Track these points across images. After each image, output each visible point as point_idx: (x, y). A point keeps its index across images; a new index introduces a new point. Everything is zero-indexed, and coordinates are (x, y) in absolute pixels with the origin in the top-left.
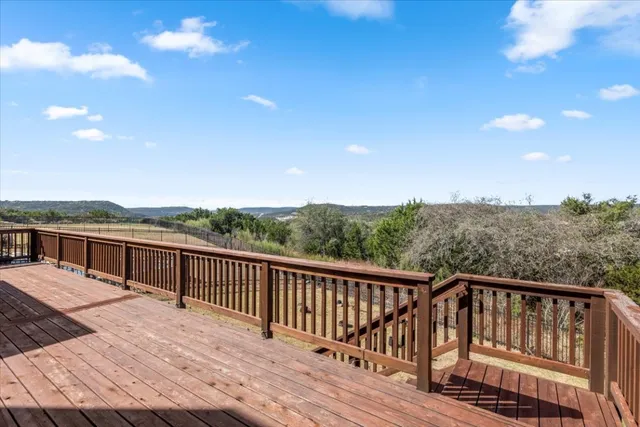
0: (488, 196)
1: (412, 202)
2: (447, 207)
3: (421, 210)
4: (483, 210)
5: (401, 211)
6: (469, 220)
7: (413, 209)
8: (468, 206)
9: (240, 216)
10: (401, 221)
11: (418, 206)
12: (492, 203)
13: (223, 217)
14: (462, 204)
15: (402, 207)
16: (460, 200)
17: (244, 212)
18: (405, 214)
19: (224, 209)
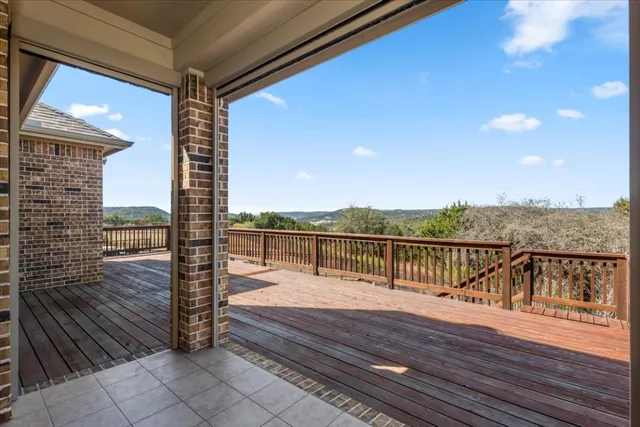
0: (536, 198)
1: (457, 205)
2: (494, 208)
3: (467, 212)
4: (530, 212)
5: (445, 213)
6: (518, 221)
7: (458, 211)
8: (514, 208)
9: (281, 219)
10: (446, 223)
11: (463, 209)
12: (540, 205)
13: (267, 221)
14: (509, 207)
15: (447, 210)
16: (507, 202)
17: (285, 216)
18: (450, 216)
19: (267, 213)
